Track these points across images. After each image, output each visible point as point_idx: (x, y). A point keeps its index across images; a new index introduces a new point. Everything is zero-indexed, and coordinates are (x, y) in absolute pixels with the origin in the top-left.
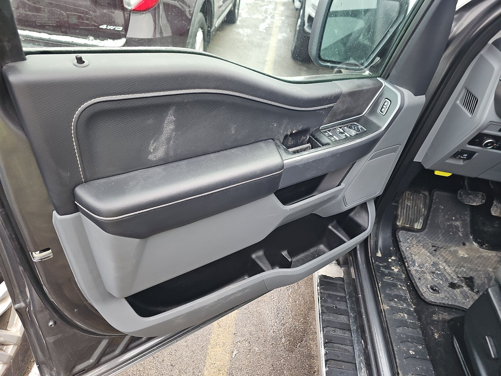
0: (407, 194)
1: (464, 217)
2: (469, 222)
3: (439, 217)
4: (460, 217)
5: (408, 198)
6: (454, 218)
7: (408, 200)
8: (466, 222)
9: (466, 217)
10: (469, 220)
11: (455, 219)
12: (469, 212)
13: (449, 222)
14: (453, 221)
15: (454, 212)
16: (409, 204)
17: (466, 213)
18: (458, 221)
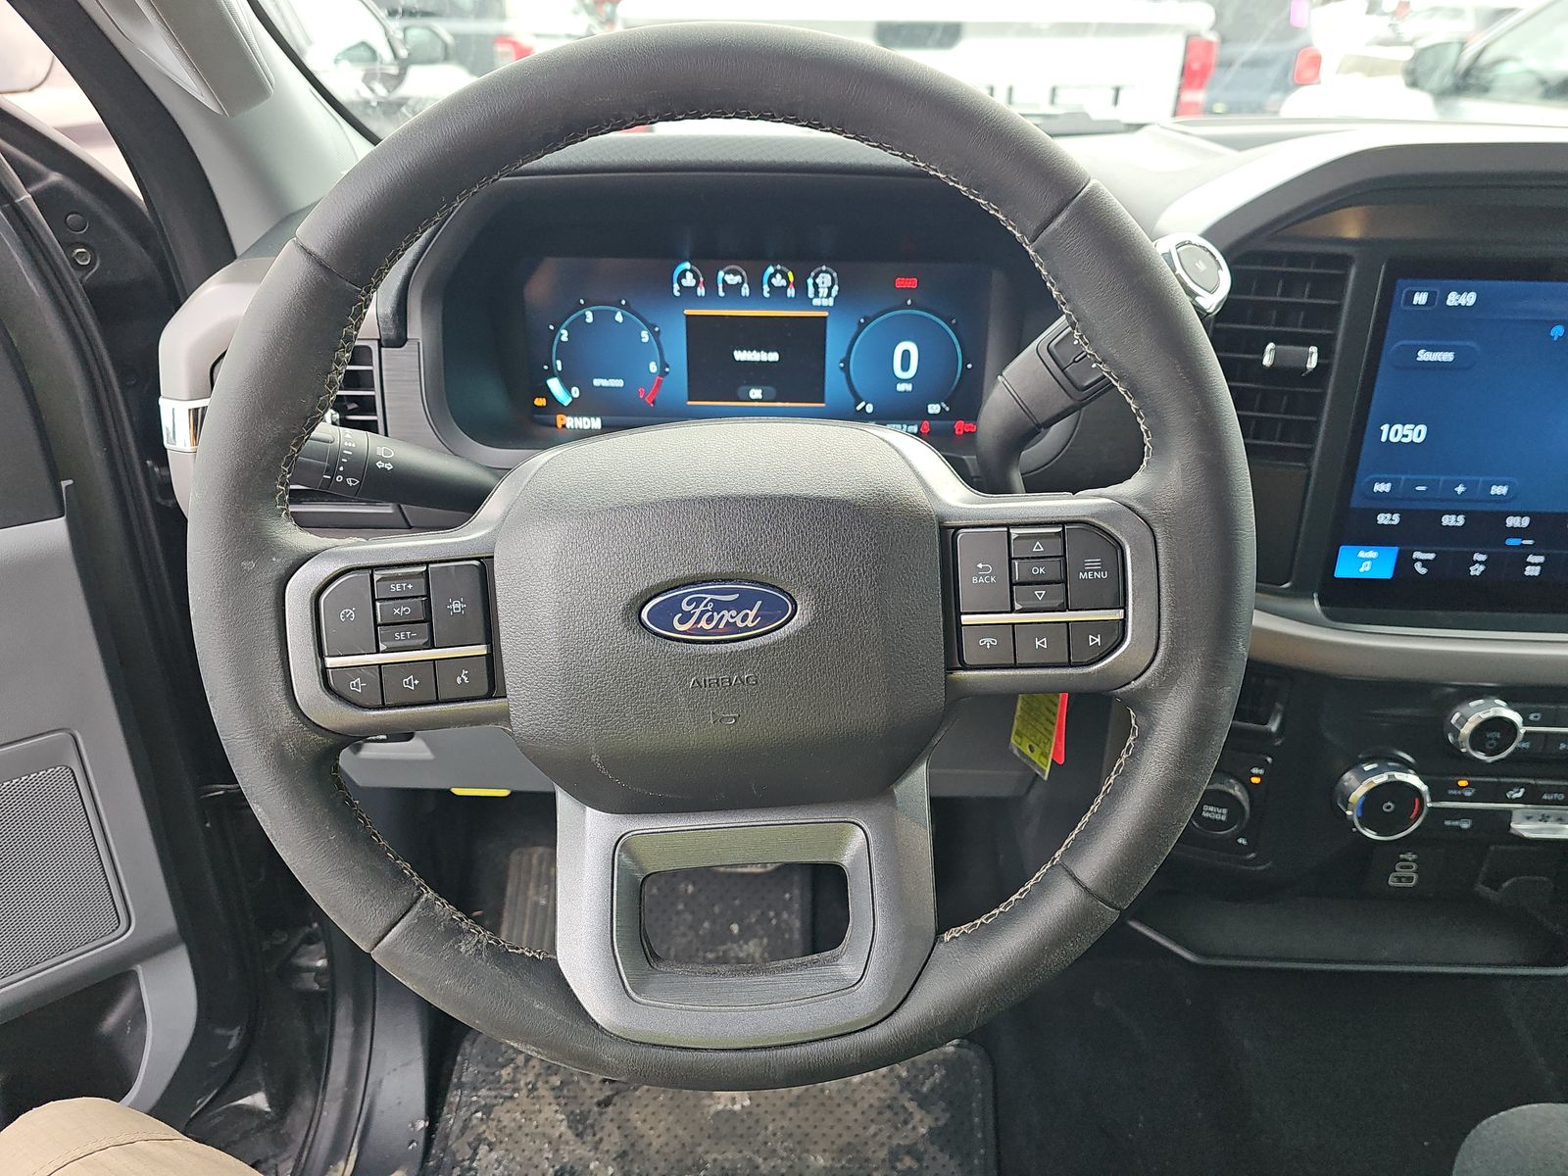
0: (535, 861)
1: (778, 915)
2: (797, 936)
3: (675, 932)
4: (763, 918)
5: (539, 875)
6: (735, 928)
7: (538, 886)
8: (787, 936)
9: (785, 915)
10: (797, 924)
11: (740, 930)
12: (797, 892)
13: (711, 951)
14: (733, 942)
15: (737, 902)
16: (543, 902)
17: (787, 896)
18: (755, 936)
